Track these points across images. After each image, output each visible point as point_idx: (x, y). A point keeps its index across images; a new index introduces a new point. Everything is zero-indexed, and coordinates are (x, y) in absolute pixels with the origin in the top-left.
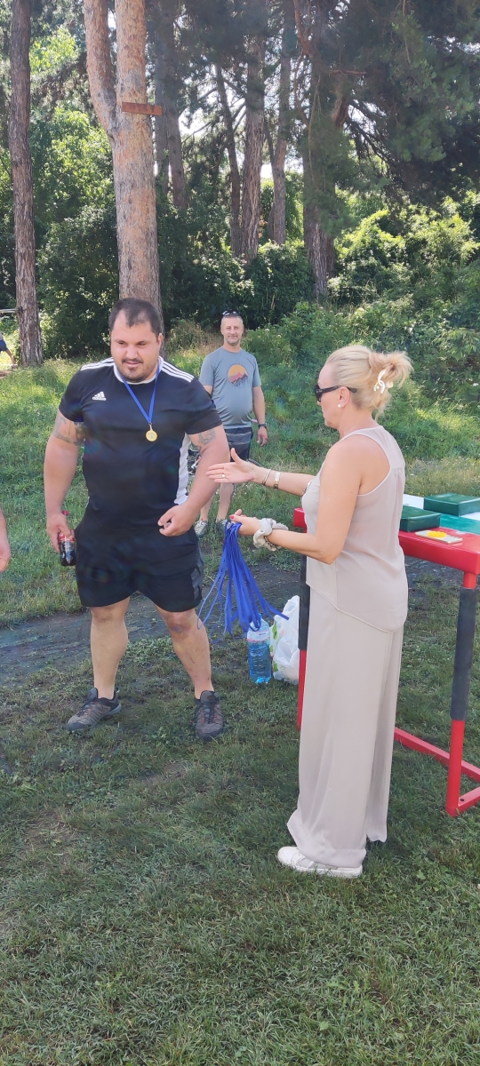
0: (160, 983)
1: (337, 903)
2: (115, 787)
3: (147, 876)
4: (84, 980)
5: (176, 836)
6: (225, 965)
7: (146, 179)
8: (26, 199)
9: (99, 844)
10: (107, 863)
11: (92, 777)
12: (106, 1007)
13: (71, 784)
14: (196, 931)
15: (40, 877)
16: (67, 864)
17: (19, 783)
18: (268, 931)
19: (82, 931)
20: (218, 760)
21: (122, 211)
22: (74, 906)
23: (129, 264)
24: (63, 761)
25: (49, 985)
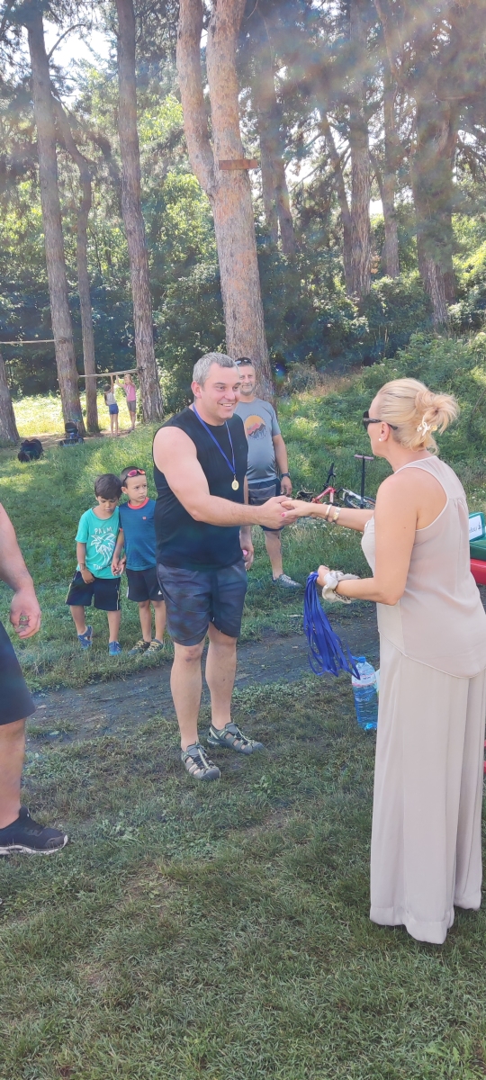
0: (249, 1041)
2: (215, 837)
3: (242, 930)
4: (173, 1035)
5: (273, 890)
6: (317, 1025)
7: (249, 231)
8: (142, 265)
9: (195, 897)
10: (203, 916)
11: (192, 828)
12: (193, 1064)
13: (172, 835)
14: (289, 989)
15: (137, 929)
16: (164, 916)
17: (121, 833)
18: (364, 991)
19: (174, 985)
20: (320, 811)
21: (224, 265)
22: (168, 959)
23: (234, 315)
24: (165, 811)
25: (139, 1039)
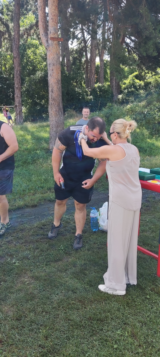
0: (61, 331)
1: (120, 305)
2: (46, 265)
3: (57, 295)
4: (36, 329)
5: (67, 282)
6: (83, 325)
7: (58, 63)
8: (18, 69)
9: (41, 284)
10: (44, 290)
11: (39, 261)
12: (43, 338)
13: (32, 264)
14: (73, 314)
15: (22, 294)
16: (31, 290)
17: (15, 263)
18: (97, 314)
19: (35, 313)
20: (80, 257)
21: (50, 73)
22: (33, 305)
23: (52, 91)
24: (29, 256)
25: (25, 330)
